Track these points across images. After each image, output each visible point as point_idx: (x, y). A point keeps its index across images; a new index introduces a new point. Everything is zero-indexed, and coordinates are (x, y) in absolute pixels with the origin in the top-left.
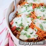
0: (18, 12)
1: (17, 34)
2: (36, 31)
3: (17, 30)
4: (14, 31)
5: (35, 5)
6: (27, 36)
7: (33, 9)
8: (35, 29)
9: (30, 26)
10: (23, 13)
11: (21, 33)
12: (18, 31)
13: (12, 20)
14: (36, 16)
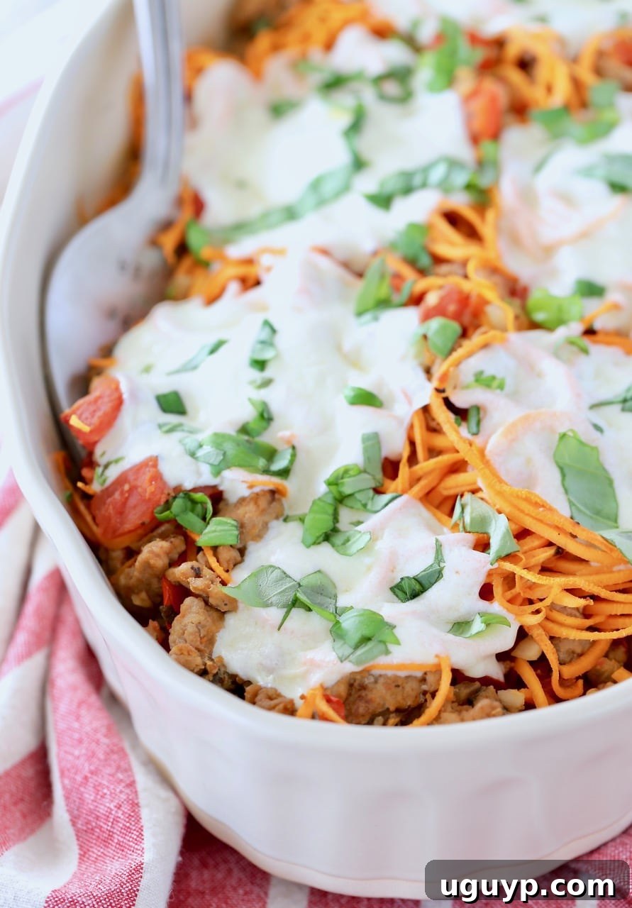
0: (198, 206)
1: (182, 592)
2: (483, 545)
3: (179, 530)
4: (131, 553)
5: (525, 64)
6: (337, 632)
7: (475, 140)
8: (470, 509)
9: (391, 468)
10: (291, 214)
11: (240, 575)
12: (190, 550)
13: (107, 351)
14: (516, 291)
